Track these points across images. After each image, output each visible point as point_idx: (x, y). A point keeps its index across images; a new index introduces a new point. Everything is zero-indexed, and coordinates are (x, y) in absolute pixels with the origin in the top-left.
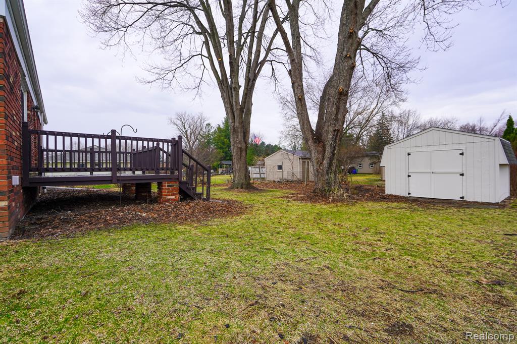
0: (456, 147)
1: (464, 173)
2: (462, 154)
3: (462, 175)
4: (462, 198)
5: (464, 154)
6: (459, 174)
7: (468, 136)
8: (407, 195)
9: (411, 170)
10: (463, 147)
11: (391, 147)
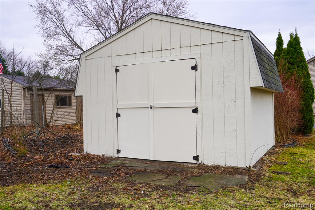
0: (187, 53)
1: (198, 106)
2: (194, 68)
3: (195, 111)
4: (196, 158)
5: (198, 68)
6: (191, 110)
7: (202, 31)
8: (116, 155)
9: (121, 104)
10: (195, 52)
11: (91, 57)
